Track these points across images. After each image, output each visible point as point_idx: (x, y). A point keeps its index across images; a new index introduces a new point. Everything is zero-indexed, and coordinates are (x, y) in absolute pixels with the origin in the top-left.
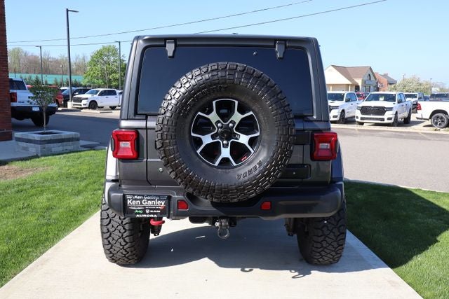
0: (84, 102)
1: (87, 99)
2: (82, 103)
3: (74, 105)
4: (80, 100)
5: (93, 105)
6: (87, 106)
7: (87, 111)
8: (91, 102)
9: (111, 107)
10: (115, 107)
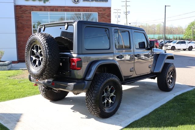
0: (169, 47)
1: (170, 45)
2: (168, 47)
3: (165, 48)
4: (167, 46)
5: (173, 48)
6: (170, 49)
7: (170, 51)
8: (172, 47)
9: (183, 49)
10: (186, 49)
